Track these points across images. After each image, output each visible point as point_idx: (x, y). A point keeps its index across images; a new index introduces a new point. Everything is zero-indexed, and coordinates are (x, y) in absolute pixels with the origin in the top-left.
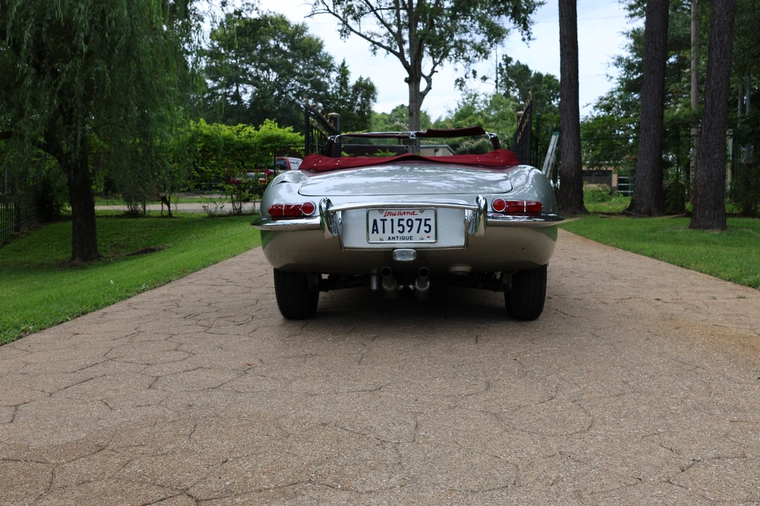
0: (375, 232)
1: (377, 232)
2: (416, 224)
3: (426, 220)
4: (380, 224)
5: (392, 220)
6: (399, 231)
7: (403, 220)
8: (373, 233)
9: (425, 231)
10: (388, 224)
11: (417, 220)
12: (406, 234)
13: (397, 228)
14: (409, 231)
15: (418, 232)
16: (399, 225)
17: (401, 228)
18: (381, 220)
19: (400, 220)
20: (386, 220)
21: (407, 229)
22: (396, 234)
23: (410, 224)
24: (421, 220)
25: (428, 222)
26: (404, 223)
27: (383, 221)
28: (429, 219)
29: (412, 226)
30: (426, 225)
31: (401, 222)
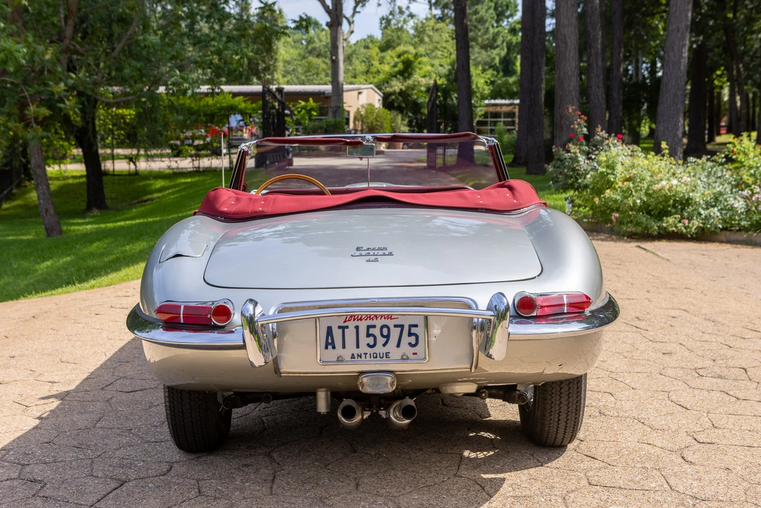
0: (330, 347)
1: (334, 347)
2: (395, 333)
3: (411, 326)
4: (337, 334)
5: (357, 328)
6: (368, 345)
7: (374, 326)
8: (326, 348)
9: (410, 344)
10: (350, 334)
11: (395, 326)
12: (379, 349)
13: (364, 340)
14: (384, 345)
15: (398, 346)
16: (368, 335)
17: (371, 341)
18: (340, 327)
19: (369, 327)
20: (347, 327)
21: (381, 340)
22: (363, 348)
23: (385, 332)
24: (402, 327)
25: (414, 330)
26: (376, 332)
27: (343, 328)
28: (416, 326)
29: (388, 337)
30: (410, 334)
31: (372, 331)
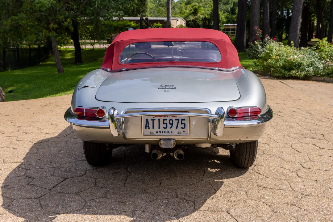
0: (147, 128)
1: (149, 128)
2: (175, 123)
3: (182, 120)
4: (150, 122)
5: (159, 120)
6: (164, 128)
7: (166, 120)
8: (146, 128)
9: (182, 128)
10: (156, 123)
11: (176, 120)
12: (168, 129)
13: (162, 125)
14: (171, 128)
15: (177, 128)
17: (165, 126)
18: (151, 120)
19: (164, 120)
20: (155, 120)
21: (169, 126)
22: (162, 129)
23: (171, 122)
24: (178, 120)
25: (183, 122)
26: (167, 122)
27: (153, 120)
28: (185, 120)
29: (172, 124)
30: (182, 123)
31: (165, 122)
